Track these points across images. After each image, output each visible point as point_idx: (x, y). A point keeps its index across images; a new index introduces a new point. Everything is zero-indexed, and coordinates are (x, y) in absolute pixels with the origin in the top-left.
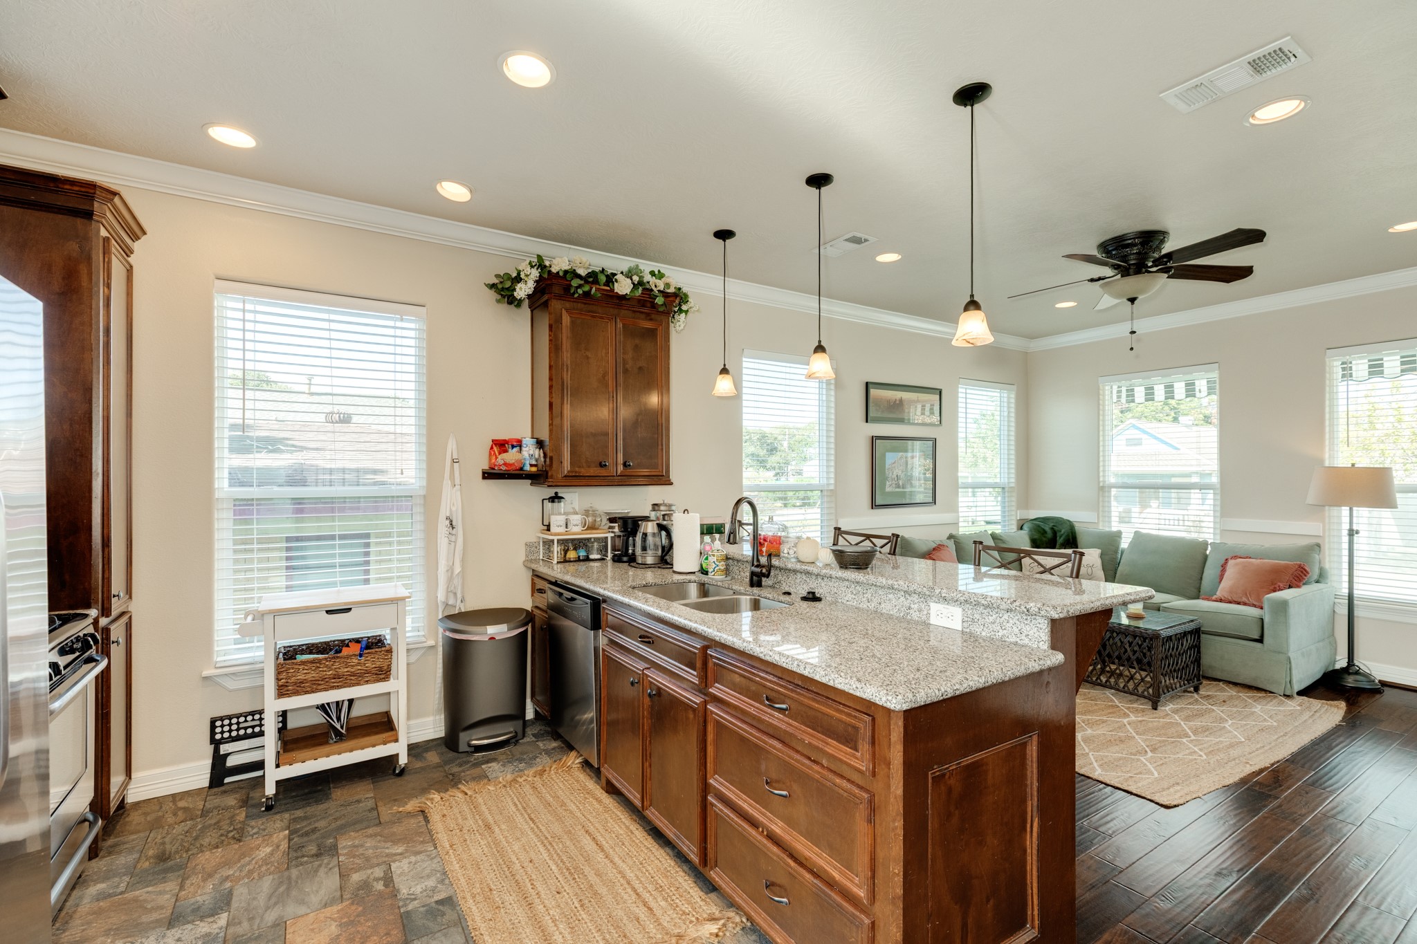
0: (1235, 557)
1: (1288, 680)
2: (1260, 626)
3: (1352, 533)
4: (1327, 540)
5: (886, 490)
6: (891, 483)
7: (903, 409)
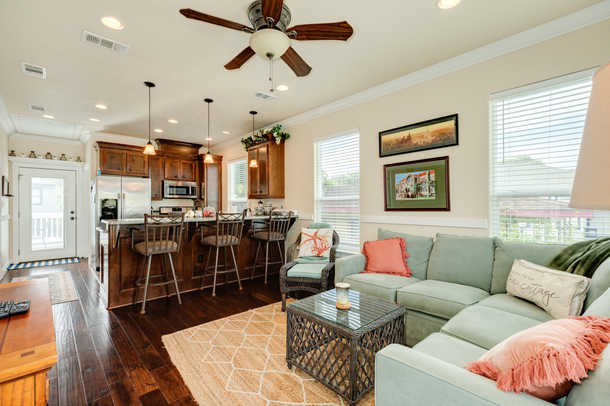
5: (396, 199)
6: (400, 194)
7: (411, 142)
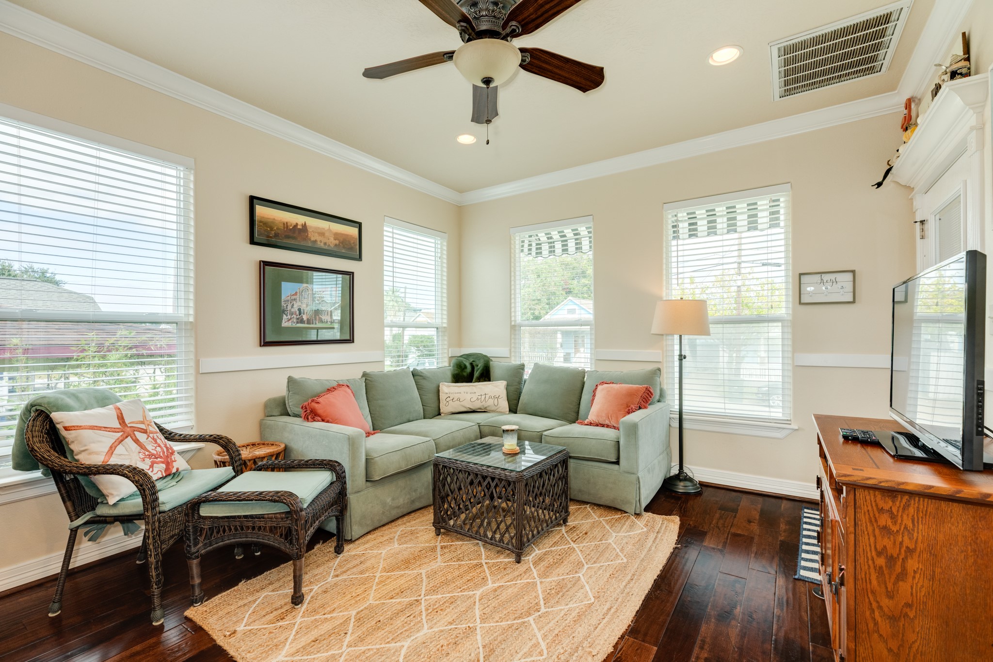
0: (603, 383)
1: (638, 499)
2: (617, 448)
3: (682, 357)
4: (665, 365)
5: (283, 325)
6: (289, 317)
7: (307, 236)
